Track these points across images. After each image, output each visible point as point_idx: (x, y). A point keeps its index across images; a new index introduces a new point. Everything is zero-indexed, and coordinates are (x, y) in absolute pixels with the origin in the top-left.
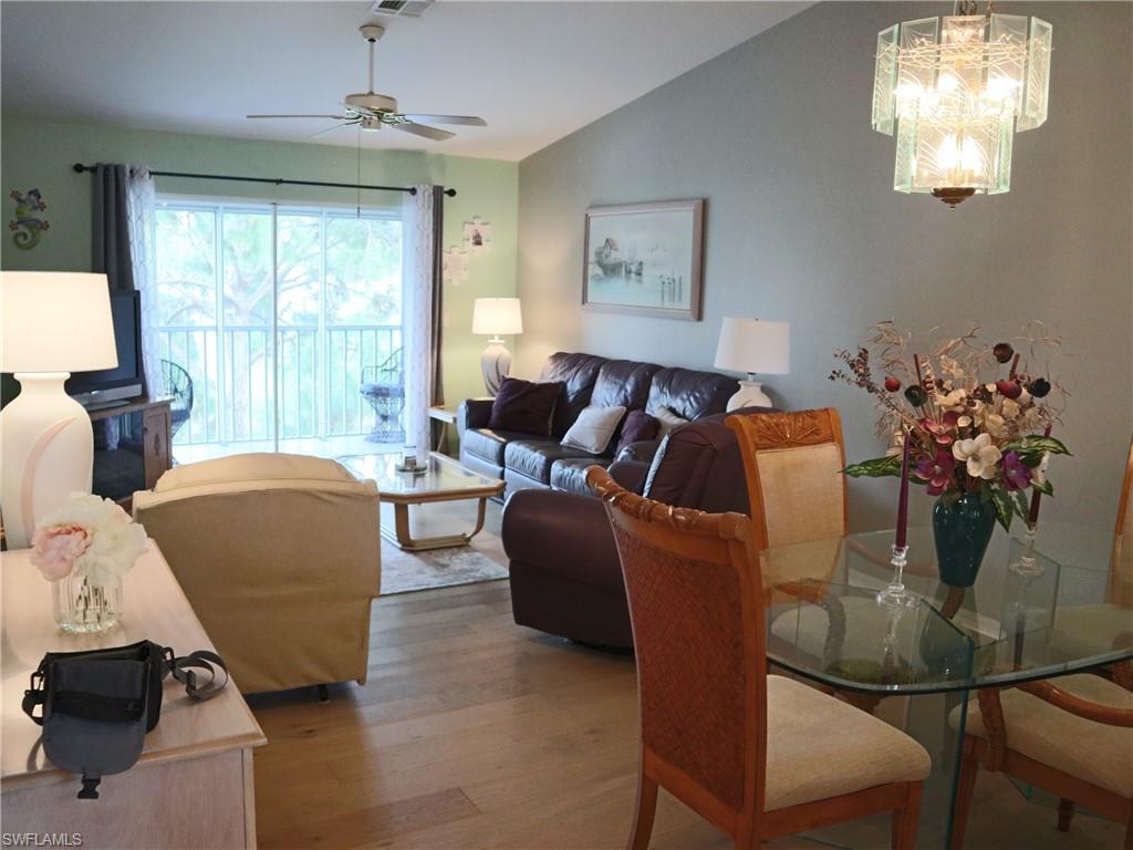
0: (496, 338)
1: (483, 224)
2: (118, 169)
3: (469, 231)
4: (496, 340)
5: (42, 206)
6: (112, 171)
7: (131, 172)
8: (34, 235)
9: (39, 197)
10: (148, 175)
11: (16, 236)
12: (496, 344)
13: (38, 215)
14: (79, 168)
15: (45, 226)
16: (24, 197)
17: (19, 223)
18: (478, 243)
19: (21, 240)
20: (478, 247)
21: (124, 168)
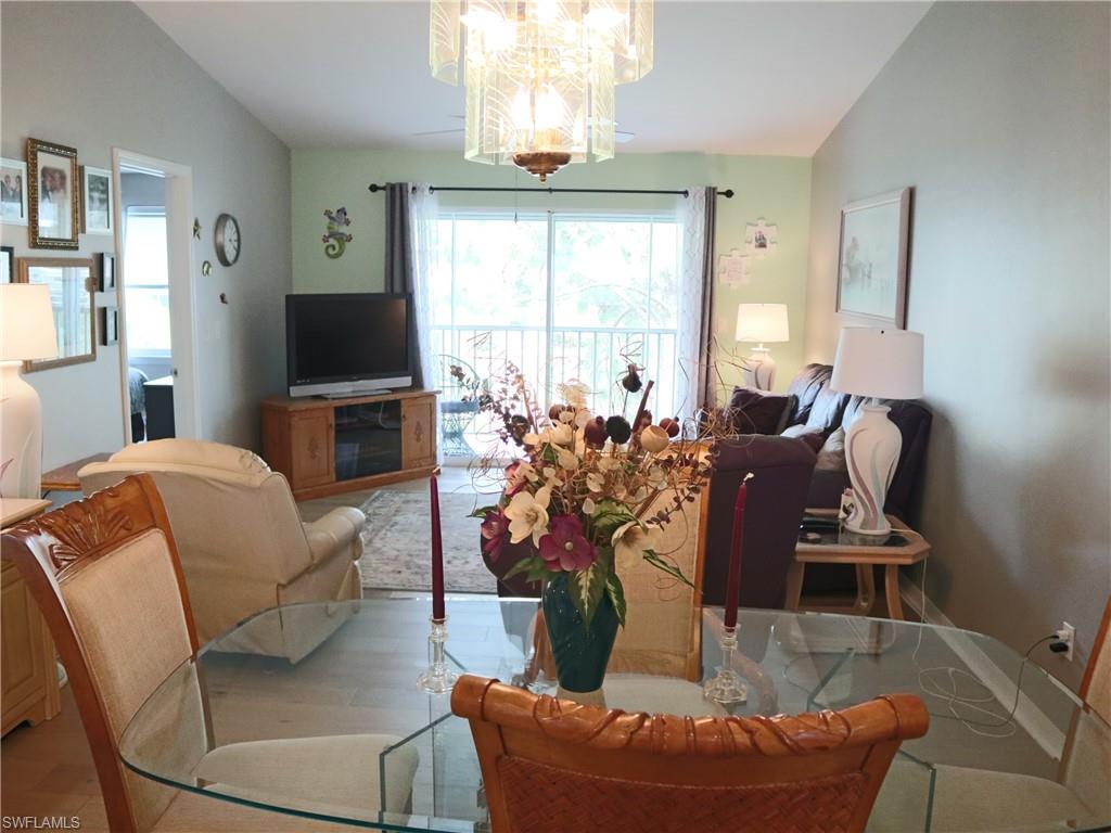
0: (761, 345)
1: (767, 225)
2: (402, 187)
3: (752, 233)
4: (761, 348)
5: (347, 222)
6: (397, 189)
7: (414, 189)
8: (340, 247)
9: (345, 214)
10: (427, 190)
11: (327, 248)
12: (759, 352)
13: (344, 229)
14: (374, 188)
15: (350, 239)
16: (334, 215)
17: (329, 237)
18: (763, 245)
19: (331, 251)
20: (763, 249)
21: (407, 184)
